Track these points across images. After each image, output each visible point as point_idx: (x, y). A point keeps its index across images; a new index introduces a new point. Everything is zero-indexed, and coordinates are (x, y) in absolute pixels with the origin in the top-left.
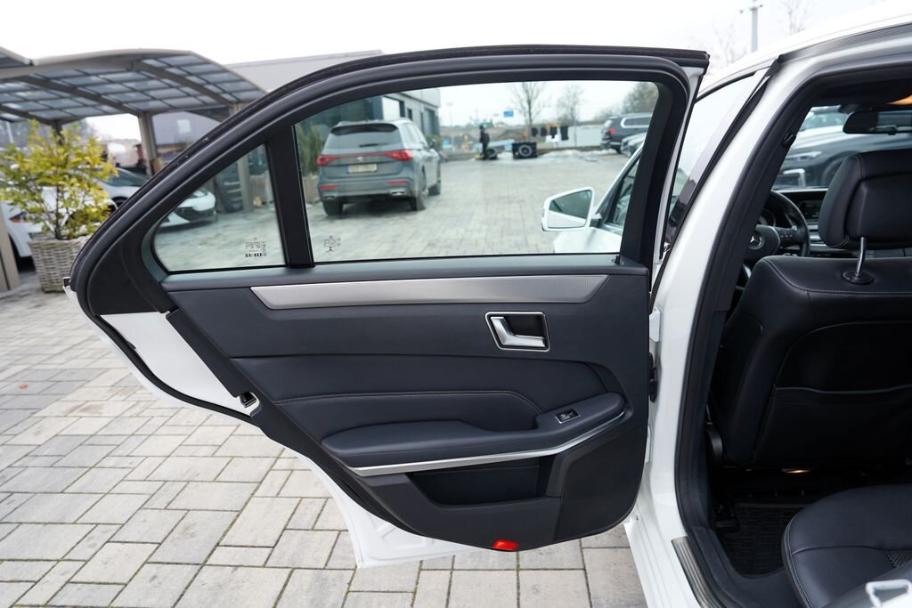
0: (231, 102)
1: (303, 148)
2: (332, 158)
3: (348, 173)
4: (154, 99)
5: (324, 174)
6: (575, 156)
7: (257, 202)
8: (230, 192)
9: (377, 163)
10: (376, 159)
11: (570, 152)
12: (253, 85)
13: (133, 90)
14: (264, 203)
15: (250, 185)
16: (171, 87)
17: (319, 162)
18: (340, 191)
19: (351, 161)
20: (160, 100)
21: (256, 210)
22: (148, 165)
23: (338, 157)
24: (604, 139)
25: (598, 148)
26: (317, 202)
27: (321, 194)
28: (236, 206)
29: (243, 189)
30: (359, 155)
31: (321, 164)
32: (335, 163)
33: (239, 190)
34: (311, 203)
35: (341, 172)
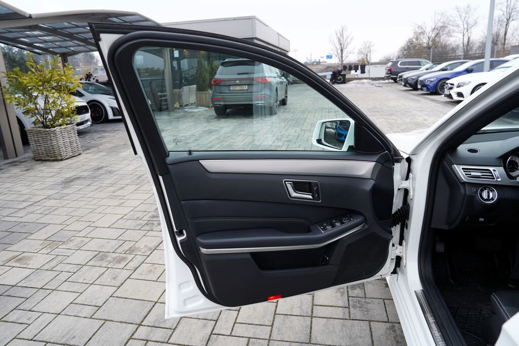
1: (206, 74)
2: (221, 81)
3: (230, 90)
5: (215, 90)
6: (369, 83)
7: (177, 105)
8: (160, 99)
9: (248, 85)
10: (247, 82)
11: (365, 81)
14: (181, 106)
15: (173, 95)
17: (213, 83)
18: (224, 102)
19: (232, 83)
21: (176, 110)
23: (224, 80)
24: (387, 74)
25: (383, 79)
26: (212, 107)
27: (213, 102)
28: (164, 107)
29: (168, 97)
30: (237, 79)
31: (215, 85)
32: (223, 83)
33: (166, 98)
34: (208, 107)
35: (225, 90)
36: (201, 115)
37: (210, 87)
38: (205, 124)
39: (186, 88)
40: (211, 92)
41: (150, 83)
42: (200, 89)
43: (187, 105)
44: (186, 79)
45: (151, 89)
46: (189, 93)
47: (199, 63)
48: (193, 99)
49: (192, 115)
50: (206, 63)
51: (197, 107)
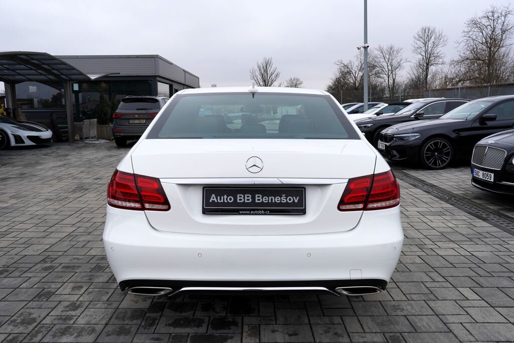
0: (65, 80)
1: (107, 109)
2: (122, 114)
3: (130, 123)
4: (20, 74)
5: (116, 123)
7: (77, 137)
8: (61, 130)
9: (145, 119)
10: (146, 117)
13: (8, 69)
14: (81, 139)
15: (74, 128)
16: (31, 69)
17: (114, 116)
18: (124, 133)
19: (132, 117)
20: (24, 75)
21: (76, 142)
22: (12, 111)
23: (125, 114)
26: (113, 140)
27: (114, 134)
28: (64, 139)
29: (69, 129)
30: (136, 114)
31: (115, 118)
32: (123, 117)
33: (67, 130)
34: (109, 140)
35: (126, 123)
36: (102, 145)
37: (112, 121)
38: (106, 152)
39: (86, 122)
40: (112, 125)
41: (51, 115)
42: (102, 122)
43: (87, 138)
44: (84, 113)
45: (52, 120)
46: (90, 126)
47: (101, 97)
48: (94, 132)
49: (94, 146)
50: (106, 96)
51: (97, 140)
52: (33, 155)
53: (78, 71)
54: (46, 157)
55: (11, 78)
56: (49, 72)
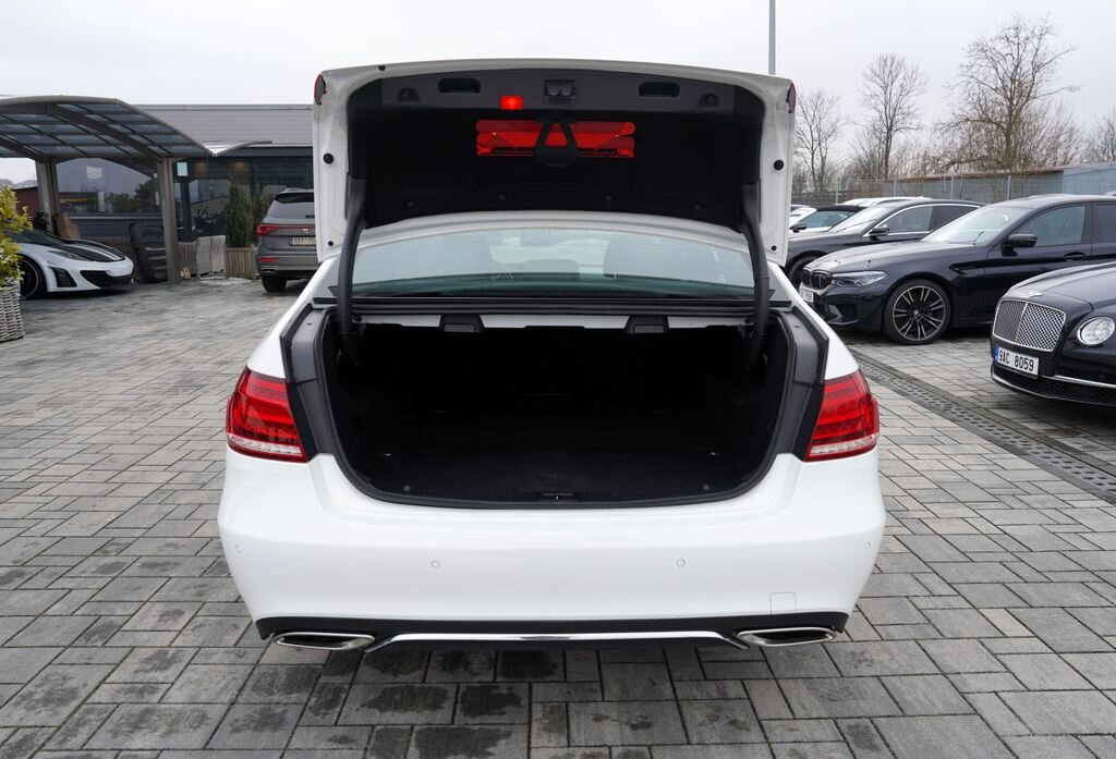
0: (160, 155)
1: (246, 215)
2: (274, 227)
3: (291, 244)
4: (64, 143)
5: (263, 244)
7: (185, 273)
8: (152, 258)
12: (187, 138)
13: (40, 132)
14: (193, 275)
15: (178, 254)
16: (88, 133)
17: (259, 231)
18: (281, 265)
19: (296, 232)
20: (72, 145)
21: (183, 283)
22: (49, 220)
23: (281, 227)
26: (257, 278)
27: (259, 267)
28: (158, 276)
29: (169, 256)
30: (305, 226)
31: (262, 234)
32: (278, 232)
33: (164, 257)
34: (251, 279)
35: (283, 244)
36: (235, 290)
37: (255, 241)
38: (244, 304)
39: (204, 241)
40: (255, 249)
41: (130, 227)
42: (235, 242)
43: (206, 274)
44: (200, 223)
45: (132, 239)
46: (212, 250)
47: (234, 192)
48: (219, 262)
49: (219, 290)
50: (245, 189)
51: (227, 278)
52: (94, 310)
53: (184, 136)
54: (119, 314)
55: (47, 151)
56: (124, 138)
